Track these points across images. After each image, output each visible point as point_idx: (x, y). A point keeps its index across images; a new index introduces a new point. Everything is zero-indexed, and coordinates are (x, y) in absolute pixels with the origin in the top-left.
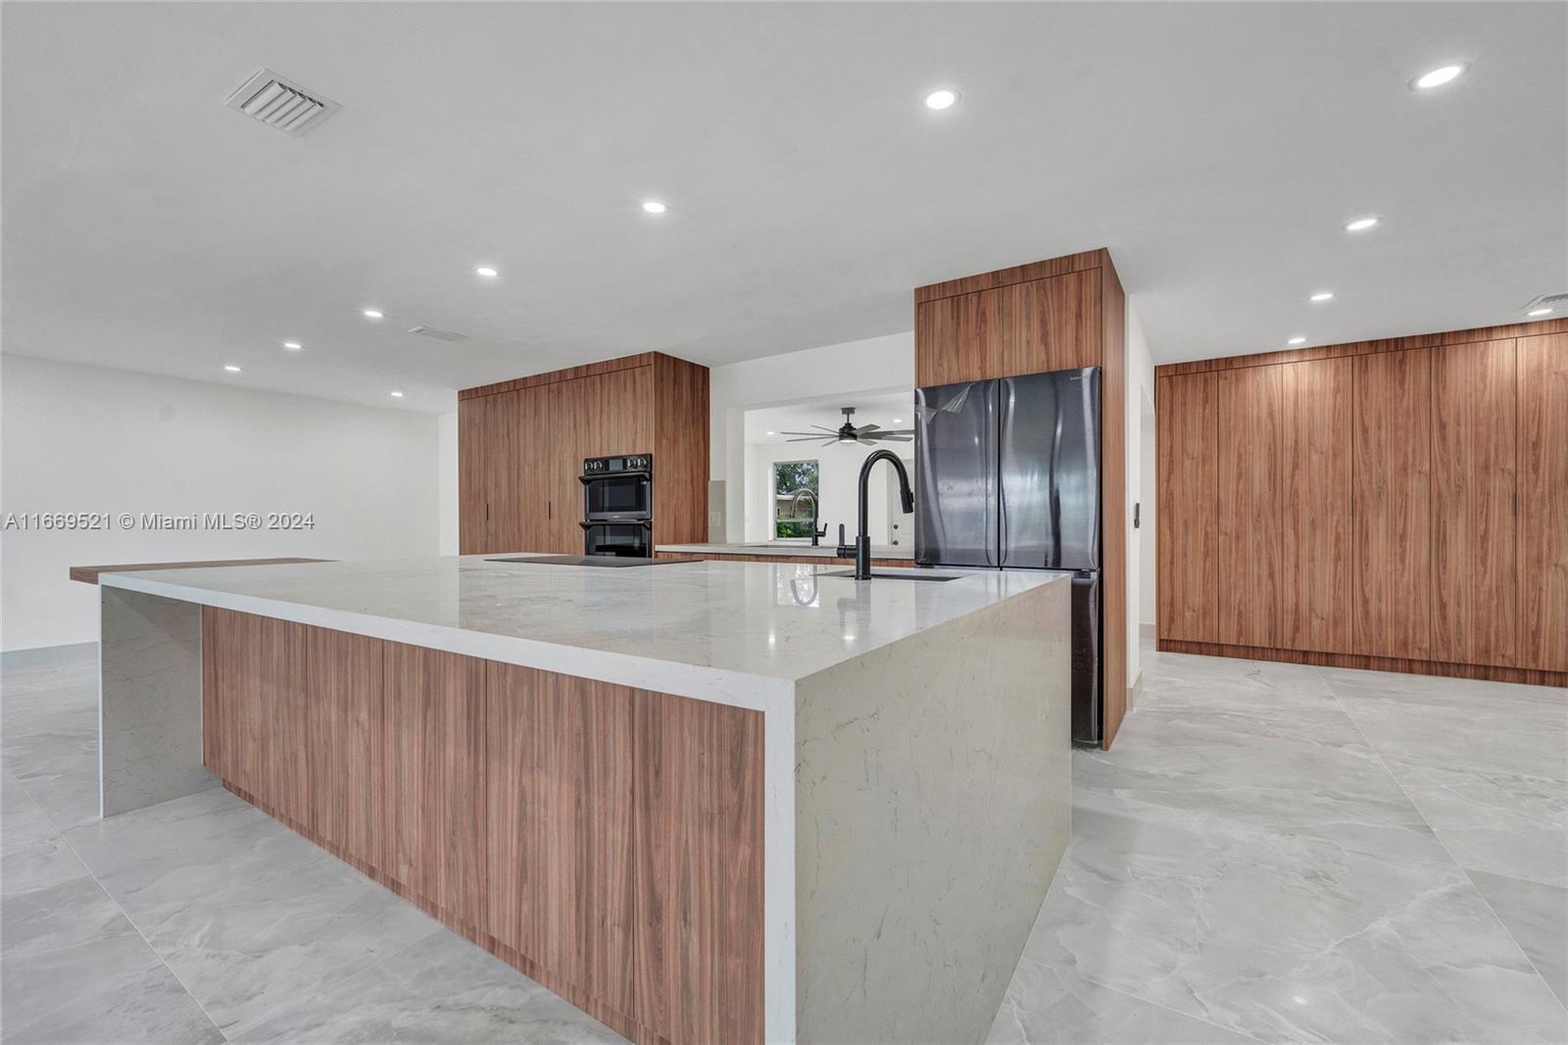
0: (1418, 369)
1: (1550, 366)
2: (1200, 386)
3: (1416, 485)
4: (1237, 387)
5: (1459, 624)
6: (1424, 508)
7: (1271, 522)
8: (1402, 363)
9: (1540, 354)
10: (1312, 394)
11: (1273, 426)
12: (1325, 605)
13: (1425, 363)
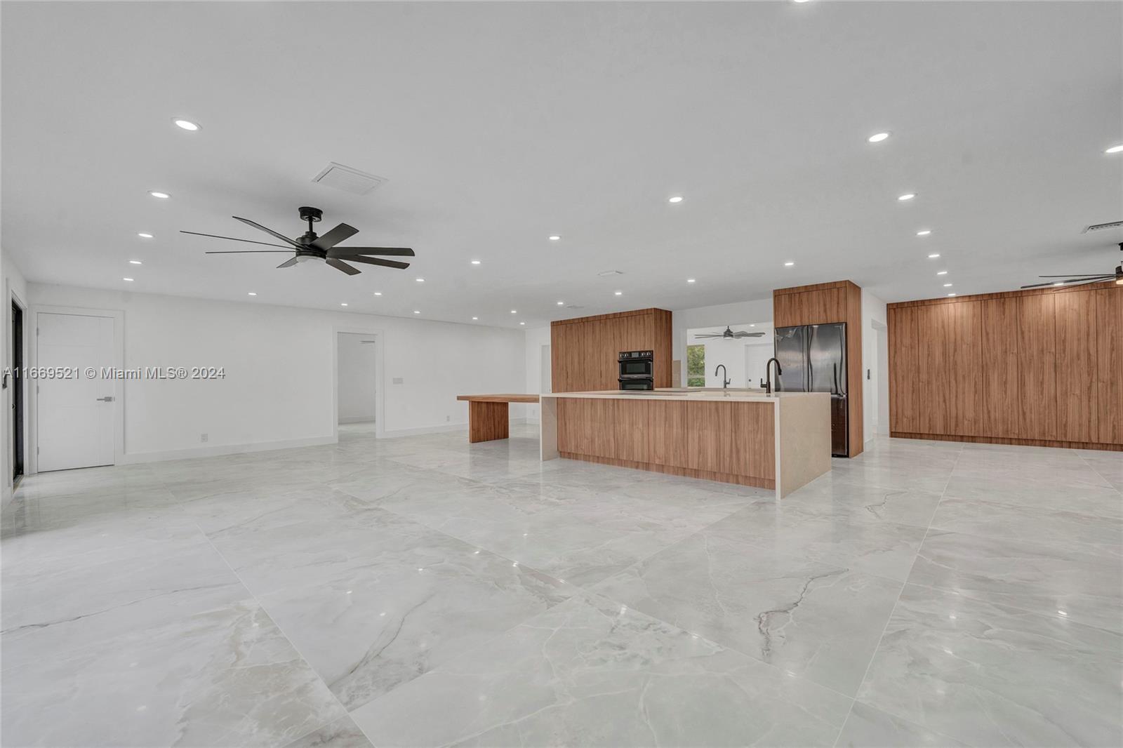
0: (1011, 306)
2: (909, 313)
3: (1011, 359)
4: (927, 313)
5: (1031, 421)
6: (1015, 369)
7: (944, 375)
8: (1004, 304)
9: (1065, 301)
10: (962, 317)
11: (945, 332)
12: (970, 414)
13: (1014, 304)
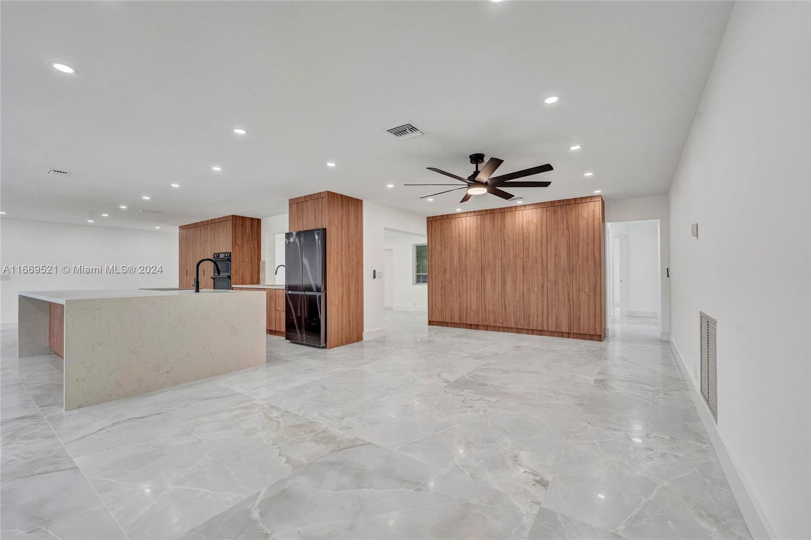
1: (531, 220)
2: (440, 225)
4: (450, 225)
5: (509, 313)
6: (500, 271)
8: (494, 218)
9: (529, 216)
10: (470, 229)
11: (460, 240)
